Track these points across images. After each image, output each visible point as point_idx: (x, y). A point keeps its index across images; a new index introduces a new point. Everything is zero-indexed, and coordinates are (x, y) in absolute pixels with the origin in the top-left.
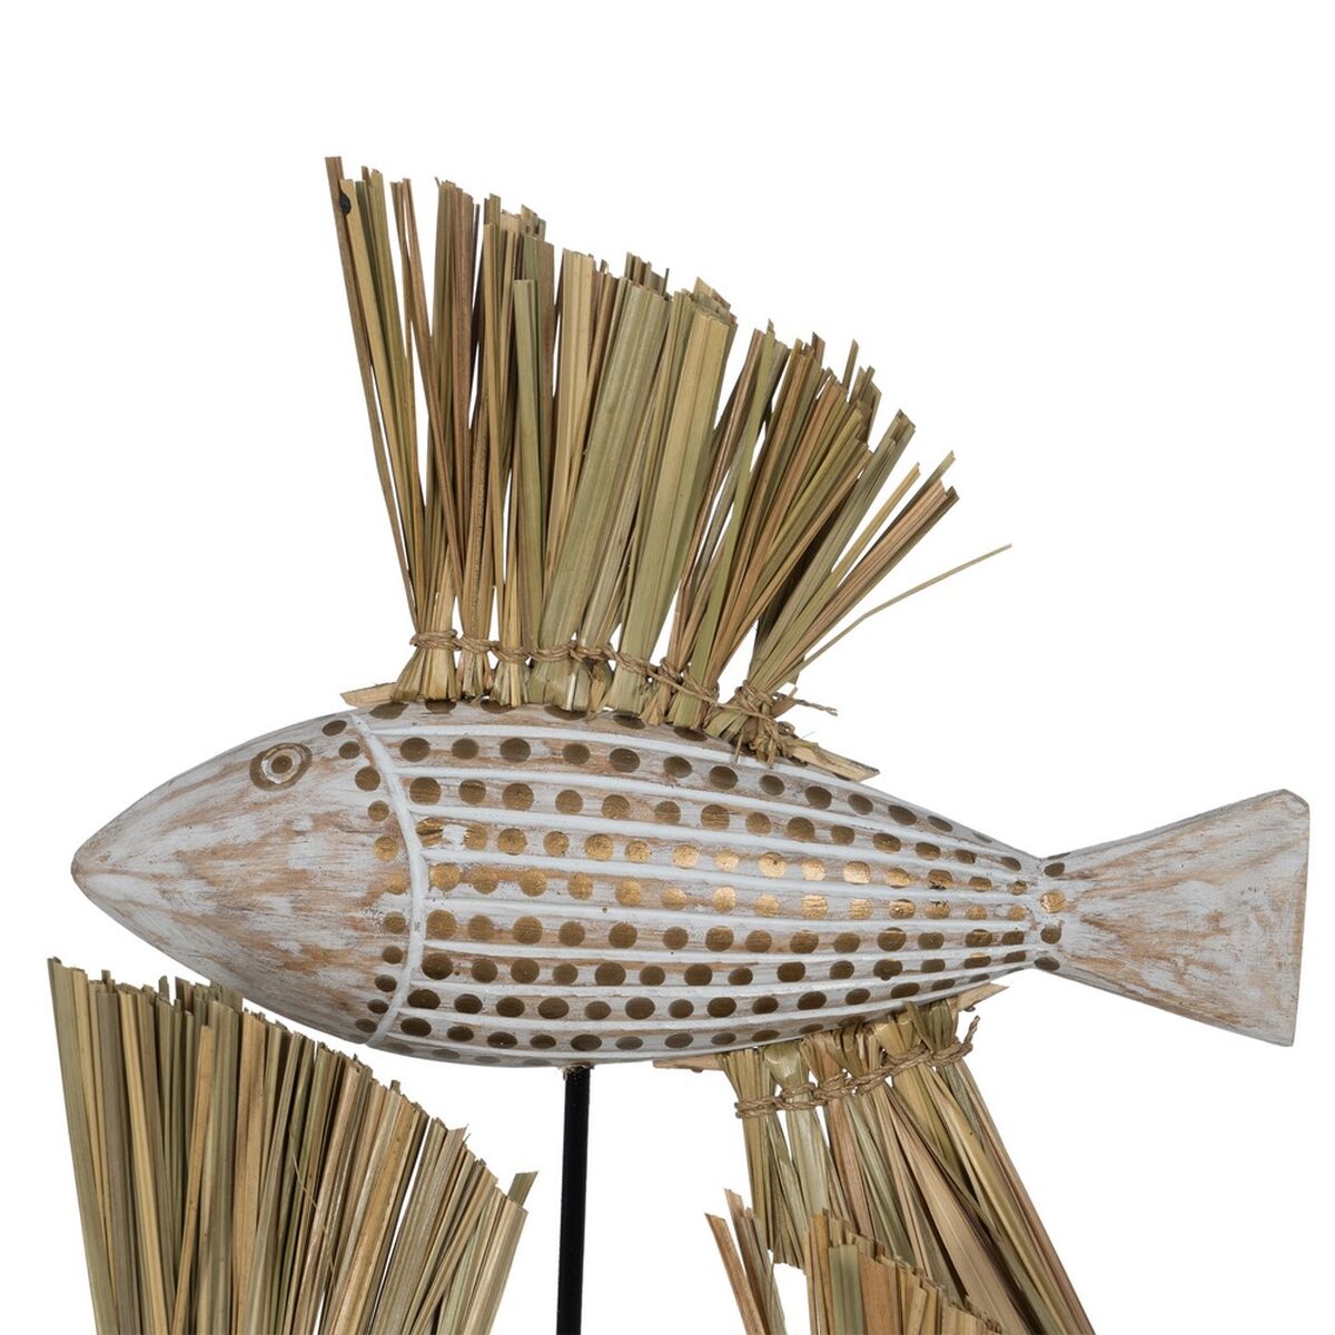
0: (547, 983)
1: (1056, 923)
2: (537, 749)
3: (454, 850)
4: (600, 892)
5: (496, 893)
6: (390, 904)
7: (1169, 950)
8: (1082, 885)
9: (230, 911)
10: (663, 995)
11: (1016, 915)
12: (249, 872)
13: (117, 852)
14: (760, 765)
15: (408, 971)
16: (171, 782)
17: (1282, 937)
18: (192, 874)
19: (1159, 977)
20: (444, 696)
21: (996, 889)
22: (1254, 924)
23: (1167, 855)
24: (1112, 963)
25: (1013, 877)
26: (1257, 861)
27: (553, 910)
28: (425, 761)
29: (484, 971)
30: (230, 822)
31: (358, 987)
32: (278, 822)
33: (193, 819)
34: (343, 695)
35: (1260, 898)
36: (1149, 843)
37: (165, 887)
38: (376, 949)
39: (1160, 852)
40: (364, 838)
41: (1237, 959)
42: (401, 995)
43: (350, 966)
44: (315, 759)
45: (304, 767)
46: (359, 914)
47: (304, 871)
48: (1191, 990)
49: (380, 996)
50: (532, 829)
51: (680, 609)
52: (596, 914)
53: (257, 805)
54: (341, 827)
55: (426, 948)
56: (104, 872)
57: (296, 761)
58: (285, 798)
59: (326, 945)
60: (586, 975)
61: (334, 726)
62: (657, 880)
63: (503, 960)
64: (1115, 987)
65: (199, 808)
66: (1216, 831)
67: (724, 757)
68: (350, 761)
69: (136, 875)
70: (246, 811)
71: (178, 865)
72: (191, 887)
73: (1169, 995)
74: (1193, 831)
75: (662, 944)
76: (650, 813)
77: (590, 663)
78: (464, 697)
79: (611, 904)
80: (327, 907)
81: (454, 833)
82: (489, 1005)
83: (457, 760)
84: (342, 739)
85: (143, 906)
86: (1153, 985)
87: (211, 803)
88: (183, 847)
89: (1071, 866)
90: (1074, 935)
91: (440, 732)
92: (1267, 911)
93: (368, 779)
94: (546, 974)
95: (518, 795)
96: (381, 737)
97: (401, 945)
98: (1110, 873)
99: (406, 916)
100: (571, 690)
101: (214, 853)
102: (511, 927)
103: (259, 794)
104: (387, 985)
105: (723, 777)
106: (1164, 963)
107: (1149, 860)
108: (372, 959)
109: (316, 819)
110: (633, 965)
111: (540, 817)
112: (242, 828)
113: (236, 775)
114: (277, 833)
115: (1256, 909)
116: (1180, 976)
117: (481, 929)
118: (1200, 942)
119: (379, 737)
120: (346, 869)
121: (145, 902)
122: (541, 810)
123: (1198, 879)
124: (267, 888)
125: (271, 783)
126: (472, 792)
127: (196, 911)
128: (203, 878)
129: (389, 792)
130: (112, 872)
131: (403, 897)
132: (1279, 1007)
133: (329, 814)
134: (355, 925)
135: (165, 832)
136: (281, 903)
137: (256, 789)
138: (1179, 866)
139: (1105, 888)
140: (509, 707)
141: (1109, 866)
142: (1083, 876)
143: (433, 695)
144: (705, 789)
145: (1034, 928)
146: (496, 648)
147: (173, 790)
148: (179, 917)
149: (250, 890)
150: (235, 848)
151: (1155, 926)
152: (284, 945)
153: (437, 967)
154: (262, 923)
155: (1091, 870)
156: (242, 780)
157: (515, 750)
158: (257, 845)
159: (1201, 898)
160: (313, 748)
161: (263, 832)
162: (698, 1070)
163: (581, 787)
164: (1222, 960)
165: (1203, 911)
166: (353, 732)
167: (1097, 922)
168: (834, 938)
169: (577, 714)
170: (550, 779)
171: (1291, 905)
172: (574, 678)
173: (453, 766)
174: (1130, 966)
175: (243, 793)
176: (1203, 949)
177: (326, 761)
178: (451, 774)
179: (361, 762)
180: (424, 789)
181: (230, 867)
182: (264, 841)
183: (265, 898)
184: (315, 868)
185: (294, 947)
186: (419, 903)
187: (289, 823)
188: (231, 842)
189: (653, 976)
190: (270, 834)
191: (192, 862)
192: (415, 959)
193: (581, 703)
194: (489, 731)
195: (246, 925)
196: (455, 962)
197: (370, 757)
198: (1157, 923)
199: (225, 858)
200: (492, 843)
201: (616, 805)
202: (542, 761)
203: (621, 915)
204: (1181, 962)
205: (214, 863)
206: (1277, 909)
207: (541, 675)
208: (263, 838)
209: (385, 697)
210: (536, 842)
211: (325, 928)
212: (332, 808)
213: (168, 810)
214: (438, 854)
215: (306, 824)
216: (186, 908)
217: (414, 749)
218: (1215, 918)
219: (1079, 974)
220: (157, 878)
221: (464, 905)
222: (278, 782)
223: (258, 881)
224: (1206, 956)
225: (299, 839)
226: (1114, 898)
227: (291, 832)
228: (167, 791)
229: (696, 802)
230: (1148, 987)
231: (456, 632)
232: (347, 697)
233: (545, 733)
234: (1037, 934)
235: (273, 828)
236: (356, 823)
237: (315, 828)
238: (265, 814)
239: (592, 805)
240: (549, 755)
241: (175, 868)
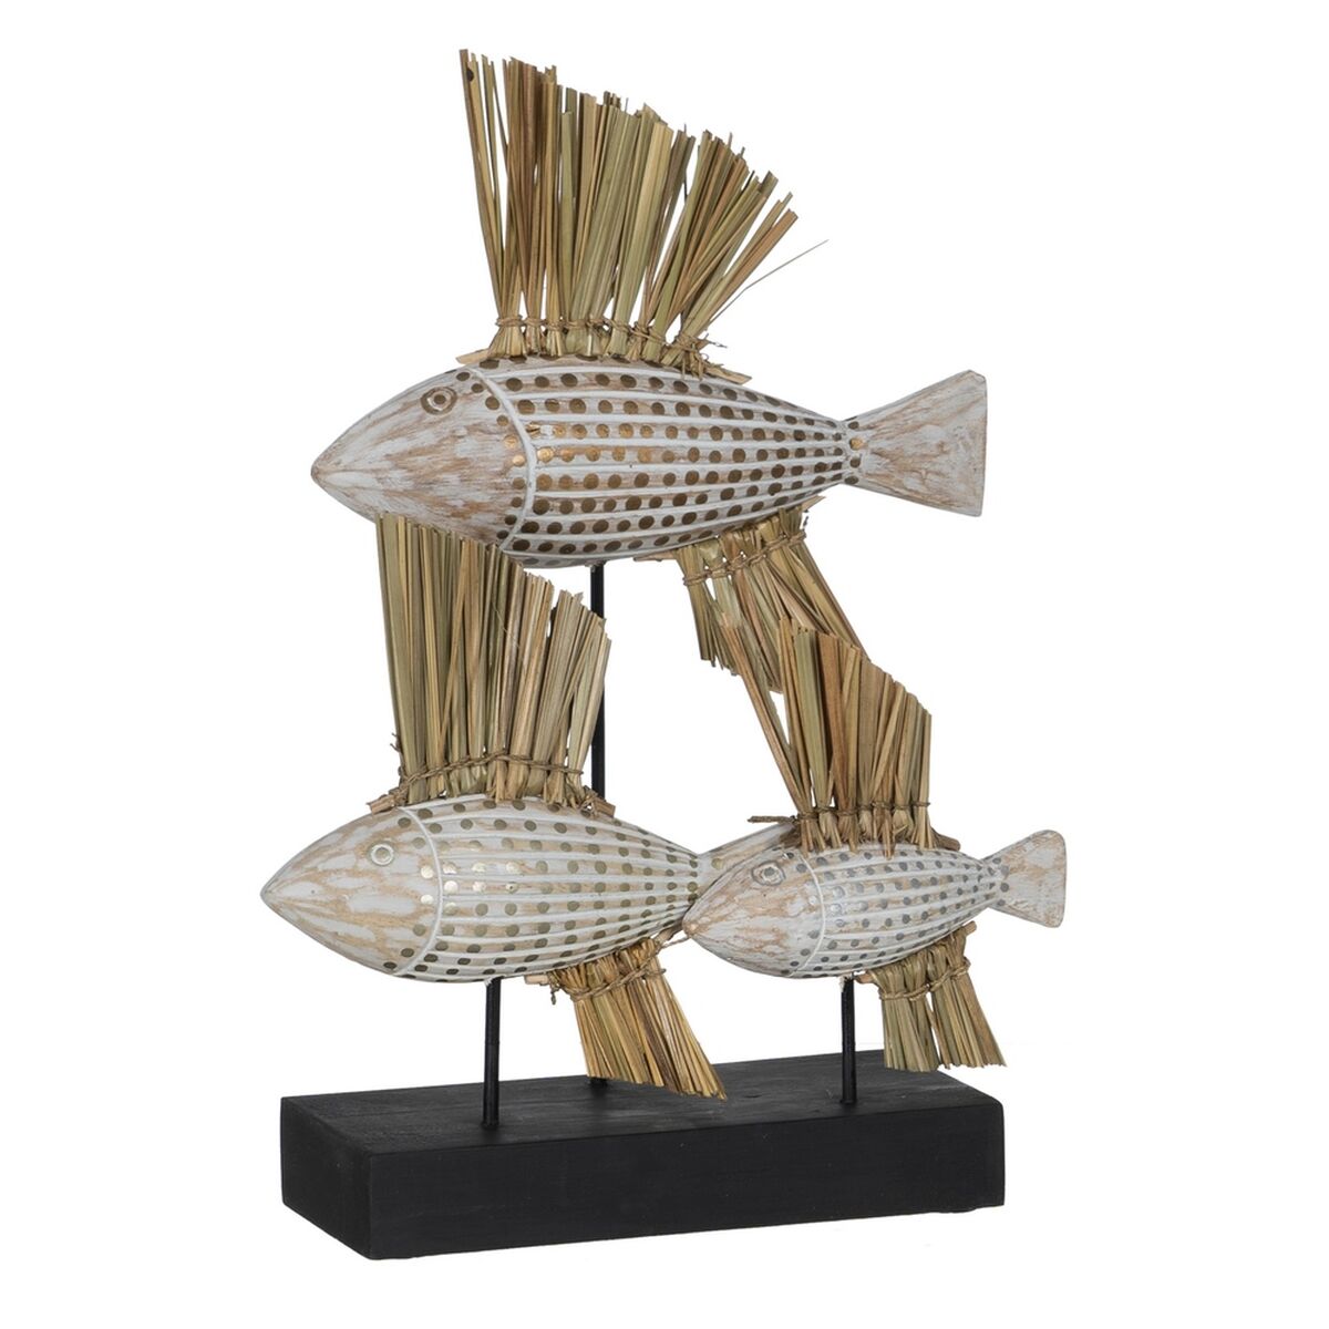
0: (600, 512)
1: (858, 455)
2: (580, 379)
3: (550, 439)
4: (629, 456)
5: (574, 461)
6: (516, 473)
7: (918, 466)
8: (870, 433)
9: (423, 485)
10: (659, 514)
11: (839, 452)
12: (433, 463)
13: (346, 459)
14: (696, 379)
15: (524, 511)
16: (369, 416)
17: (975, 454)
18: (397, 467)
19: (912, 482)
20: (519, 353)
21: (827, 439)
22: (961, 446)
23: (914, 412)
24: (887, 476)
25: (834, 432)
26: (962, 411)
27: (605, 468)
28: (522, 390)
29: (566, 507)
30: (418, 434)
31: (494, 524)
32: (447, 433)
33: (393, 435)
34: (457, 359)
35: (963, 432)
36: (904, 405)
37: (380, 476)
38: (508, 500)
39: (909, 410)
40: (497, 437)
41: (953, 468)
42: (518, 526)
43: (491, 511)
44: (459, 395)
45: (454, 400)
46: (499, 480)
47: (466, 459)
48: (928, 488)
49: (506, 528)
50: (588, 424)
51: (646, 293)
52: (627, 469)
53: (432, 424)
54: (482, 431)
55: (536, 497)
56: (338, 471)
57: (448, 397)
58: (447, 418)
59: (479, 500)
60: (621, 505)
61: (463, 376)
62: (658, 447)
63: (577, 500)
64: (888, 491)
65: (395, 429)
66: (937, 396)
67: (677, 376)
68: (479, 394)
69: (361, 471)
70: (426, 428)
71: (388, 462)
72: (397, 474)
73: (917, 492)
74: (925, 397)
75: (662, 483)
76: (649, 409)
77: (598, 328)
78: (531, 353)
79: (635, 463)
80: (482, 478)
81: (547, 429)
82: (566, 528)
83: (539, 389)
84: (470, 383)
85: (364, 489)
86: (909, 488)
87: (403, 425)
88: (390, 452)
89: (862, 423)
90: (868, 462)
91: (526, 373)
92: (968, 439)
93: (493, 403)
94: (599, 506)
95: (577, 405)
96: (494, 379)
97: (522, 496)
98: (885, 424)
99: (525, 479)
100: (589, 344)
101: (410, 453)
102: (582, 480)
103: (431, 417)
104: (511, 521)
105: (680, 387)
106: (915, 474)
107: (904, 415)
108: (505, 506)
109: (467, 428)
110: (646, 497)
111: (591, 417)
112: (426, 437)
113: (413, 408)
114: (447, 438)
115: (962, 438)
116: (923, 480)
117: (566, 483)
118: (934, 460)
119: (492, 379)
120: (490, 455)
121: (366, 486)
122: (590, 413)
123: (931, 423)
124: (444, 470)
125: (437, 411)
126: (552, 405)
127: (400, 488)
128: (404, 468)
129: (506, 410)
130: (344, 471)
131: (524, 468)
132: (975, 494)
133: (475, 425)
134: (497, 487)
135: (377, 444)
136: (453, 478)
137: (428, 414)
138: (921, 417)
139: (883, 433)
140: (556, 357)
141: (883, 420)
142: (869, 428)
143: (513, 354)
144: (674, 394)
145: (847, 459)
146: (545, 323)
147: (372, 420)
148: (389, 493)
149: (436, 472)
150: (423, 449)
151: (910, 453)
152: (453, 503)
153: (541, 507)
154: (441, 491)
155: (874, 424)
156: (418, 411)
157: (569, 380)
158: (437, 446)
159: (933, 434)
160: (456, 388)
161: (438, 439)
162: (660, 560)
163: (610, 398)
164: (945, 469)
165: (934, 442)
166: (475, 378)
167: (879, 453)
168: (749, 473)
169: (593, 358)
170: (594, 395)
171: (979, 434)
172: (590, 337)
173: (538, 392)
174: (897, 477)
175: (421, 418)
176: (934, 464)
177: (465, 395)
178: (539, 397)
179: (486, 394)
180: (525, 406)
181: (421, 460)
182: (440, 444)
183: (444, 476)
184: (471, 456)
185: (459, 503)
186: (532, 473)
187: (454, 431)
188: (420, 446)
189: (656, 502)
190: (444, 439)
191: (397, 460)
192: (529, 504)
193: (596, 351)
194: (553, 371)
195: (431, 493)
196: (551, 503)
197: (490, 391)
198: (911, 450)
199: (420, 455)
200: (568, 434)
201: (631, 407)
202: (585, 385)
203: (641, 468)
204: (924, 472)
205: (412, 459)
206: (973, 438)
207: (571, 338)
208: (440, 441)
209: (484, 356)
210: (591, 431)
211: (478, 490)
212: (476, 422)
213: (374, 432)
214: (539, 442)
215: (463, 432)
216: (393, 487)
217: (514, 384)
218: (941, 445)
219: (869, 485)
220: (374, 471)
221: (556, 471)
222: (440, 409)
223: (440, 467)
224: (937, 468)
225: (460, 440)
226: (888, 439)
227: (456, 438)
228: (369, 422)
229: (671, 402)
230: (906, 489)
231: (521, 317)
232: (459, 359)
233: (581, 370)
234: (848, 463)
235: (445, 436)
236: (492, 428)
237: (469, 434)
238: (438, 428)
239: (618, 407)
240: (588, 382)
241: (386, 464)
